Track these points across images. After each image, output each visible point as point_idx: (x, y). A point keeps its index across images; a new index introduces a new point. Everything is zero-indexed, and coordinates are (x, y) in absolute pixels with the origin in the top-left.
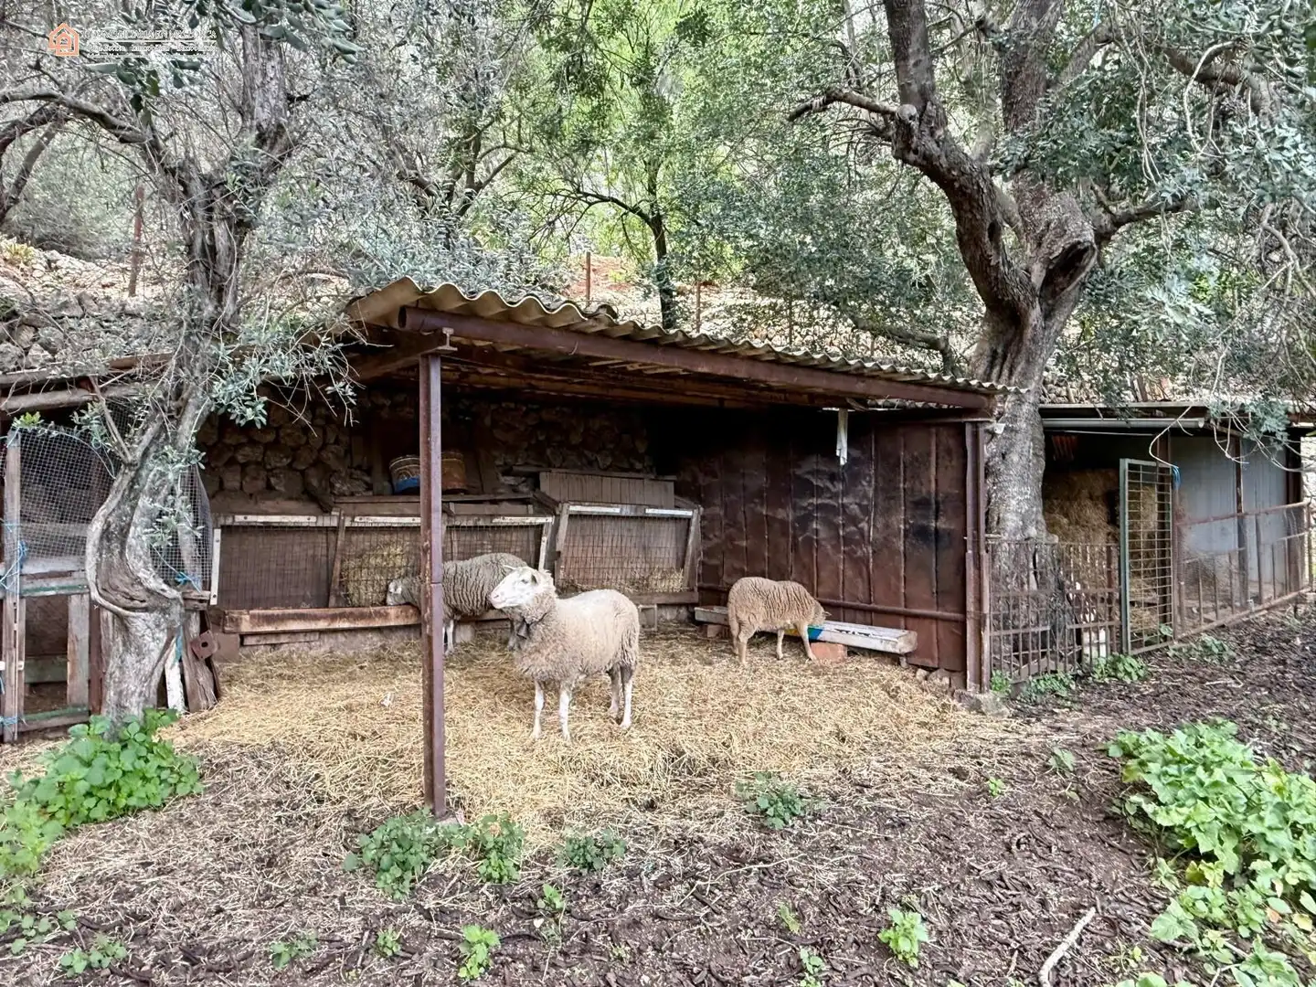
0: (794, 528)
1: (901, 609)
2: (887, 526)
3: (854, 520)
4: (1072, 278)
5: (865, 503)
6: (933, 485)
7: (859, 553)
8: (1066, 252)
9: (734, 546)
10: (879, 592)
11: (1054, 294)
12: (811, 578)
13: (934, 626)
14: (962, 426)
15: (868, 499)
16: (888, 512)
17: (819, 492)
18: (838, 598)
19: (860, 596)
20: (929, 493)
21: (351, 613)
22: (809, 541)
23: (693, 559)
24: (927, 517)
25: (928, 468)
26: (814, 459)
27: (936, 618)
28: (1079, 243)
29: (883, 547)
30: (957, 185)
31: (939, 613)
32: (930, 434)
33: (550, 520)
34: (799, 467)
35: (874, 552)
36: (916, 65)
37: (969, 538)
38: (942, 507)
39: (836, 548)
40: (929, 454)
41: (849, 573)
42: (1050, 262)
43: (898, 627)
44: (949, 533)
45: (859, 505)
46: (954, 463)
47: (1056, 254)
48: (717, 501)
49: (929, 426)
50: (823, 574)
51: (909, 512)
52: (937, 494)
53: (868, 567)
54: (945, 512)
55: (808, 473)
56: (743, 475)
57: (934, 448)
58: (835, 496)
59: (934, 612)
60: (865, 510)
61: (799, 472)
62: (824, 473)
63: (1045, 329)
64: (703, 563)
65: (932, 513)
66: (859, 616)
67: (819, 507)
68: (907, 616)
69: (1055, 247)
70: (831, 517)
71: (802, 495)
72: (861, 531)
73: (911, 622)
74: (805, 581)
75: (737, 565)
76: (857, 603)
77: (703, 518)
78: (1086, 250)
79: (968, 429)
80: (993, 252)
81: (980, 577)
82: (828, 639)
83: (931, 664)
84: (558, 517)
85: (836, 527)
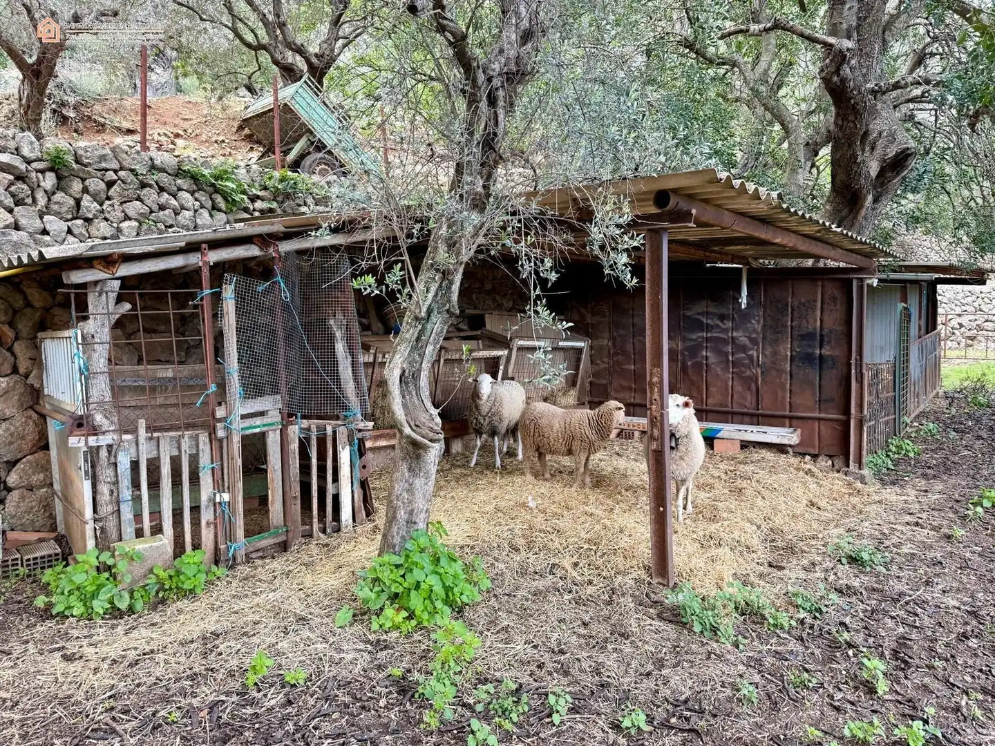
0: (683, 354)
1: (787, 413)
2: (775, 353)
3: (744, 349)
4: (898, 174)
5: (754, 336)
6: (818, 323)
7: (748, 373)
8: (897, 155)
9: (623, 370)
10: (766, 400)
11: (882, 184)
12: (700, 392)
13: (817, 424)
14: (851, 280)
15: (757, 333)
16: (775, 342)
17: (709, 328)
18: (727, 406)
19: (748, 405)
20: (815, 329)
21: (388, 434)
22: (698, 366)
23: (582, 380)
24: (814, 347)
25: (814, 312)
26: (704, 303)
27: (820, 419)
28: (908, 148)
29: (770, 369)
30: (852, 102)
31: (822, 415)
32: (817, 285)
33: (506, 352)
34: (689, 309)
35: (762, 372)
36: (850, 9)
37: (853, 361)
38: (826, 339)
39: (726, 369)
40: (815, 301)
41: (738, 388)
42: (885, 161)
43: (783, 426)
44: (833, 358)
45: (749, 338)
46: (838, 307)
47: (890, 155)
48: (606, 335)
49: (817, 280)
50: (712, 389)
51: (796, 344)
52: (821, 330)
53: (756, 383)
54: (829, 342)
55: (699, 314)
56: (633, 316)
57: (819, 297)
58: (726, 331)
59: (817, 415)
60: (754, 342)
61: (688, 313)
62: (714, 314)
63: (873, 209)
64: (591, 383)
65: (817, 343)
66: (747, 419)
67: (707, 339)
68: (791, 418)
69: (888, 150)
70: (721, 346)
71: (693, 331)
72: (751, 358)
73: (795, 422)
74: (695, 394)
75: (624, 383)
76: (745, 410)
77: (591, 348)
78: (910, 155)
79: (855, 283)
80: (860, 153)
81: (861, 388)
82: (725, 436)
83: (812, 452)
84: (511, 350)
85: (726, 354)
